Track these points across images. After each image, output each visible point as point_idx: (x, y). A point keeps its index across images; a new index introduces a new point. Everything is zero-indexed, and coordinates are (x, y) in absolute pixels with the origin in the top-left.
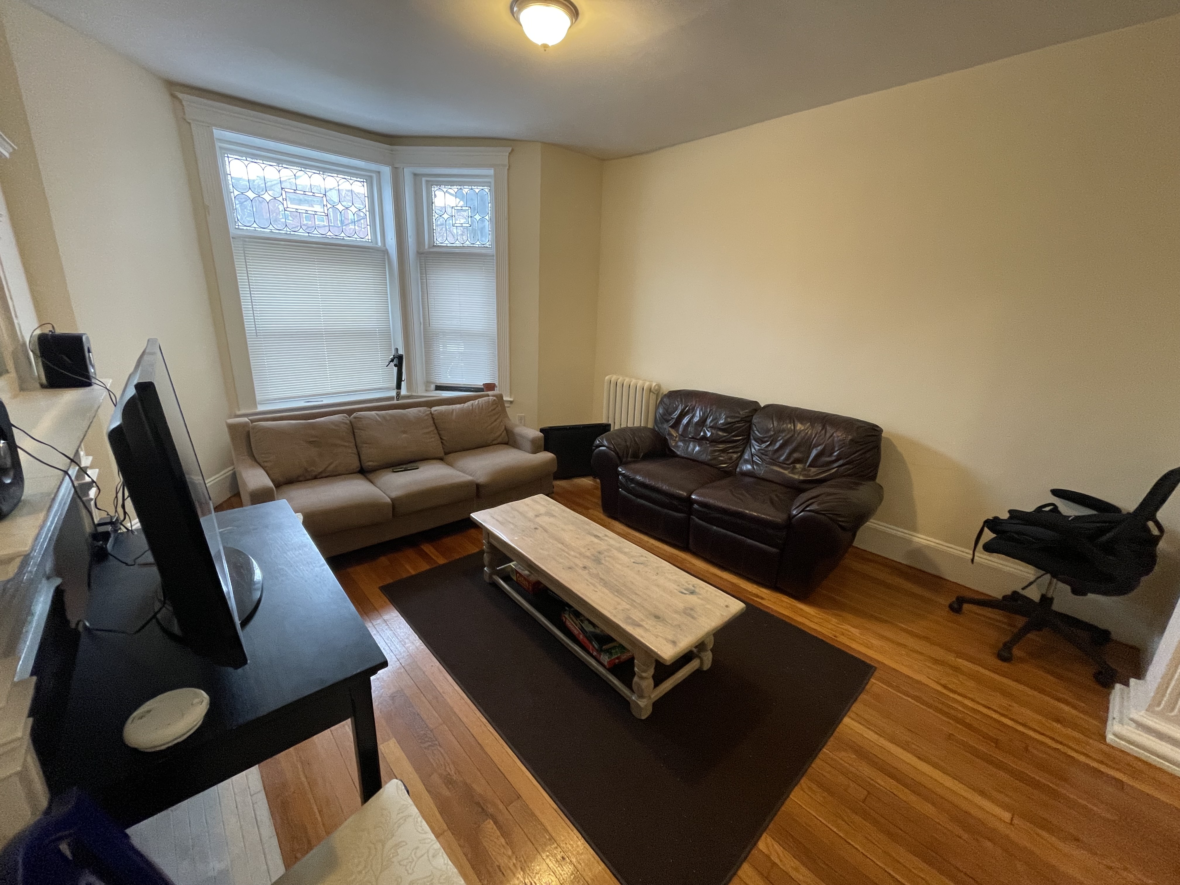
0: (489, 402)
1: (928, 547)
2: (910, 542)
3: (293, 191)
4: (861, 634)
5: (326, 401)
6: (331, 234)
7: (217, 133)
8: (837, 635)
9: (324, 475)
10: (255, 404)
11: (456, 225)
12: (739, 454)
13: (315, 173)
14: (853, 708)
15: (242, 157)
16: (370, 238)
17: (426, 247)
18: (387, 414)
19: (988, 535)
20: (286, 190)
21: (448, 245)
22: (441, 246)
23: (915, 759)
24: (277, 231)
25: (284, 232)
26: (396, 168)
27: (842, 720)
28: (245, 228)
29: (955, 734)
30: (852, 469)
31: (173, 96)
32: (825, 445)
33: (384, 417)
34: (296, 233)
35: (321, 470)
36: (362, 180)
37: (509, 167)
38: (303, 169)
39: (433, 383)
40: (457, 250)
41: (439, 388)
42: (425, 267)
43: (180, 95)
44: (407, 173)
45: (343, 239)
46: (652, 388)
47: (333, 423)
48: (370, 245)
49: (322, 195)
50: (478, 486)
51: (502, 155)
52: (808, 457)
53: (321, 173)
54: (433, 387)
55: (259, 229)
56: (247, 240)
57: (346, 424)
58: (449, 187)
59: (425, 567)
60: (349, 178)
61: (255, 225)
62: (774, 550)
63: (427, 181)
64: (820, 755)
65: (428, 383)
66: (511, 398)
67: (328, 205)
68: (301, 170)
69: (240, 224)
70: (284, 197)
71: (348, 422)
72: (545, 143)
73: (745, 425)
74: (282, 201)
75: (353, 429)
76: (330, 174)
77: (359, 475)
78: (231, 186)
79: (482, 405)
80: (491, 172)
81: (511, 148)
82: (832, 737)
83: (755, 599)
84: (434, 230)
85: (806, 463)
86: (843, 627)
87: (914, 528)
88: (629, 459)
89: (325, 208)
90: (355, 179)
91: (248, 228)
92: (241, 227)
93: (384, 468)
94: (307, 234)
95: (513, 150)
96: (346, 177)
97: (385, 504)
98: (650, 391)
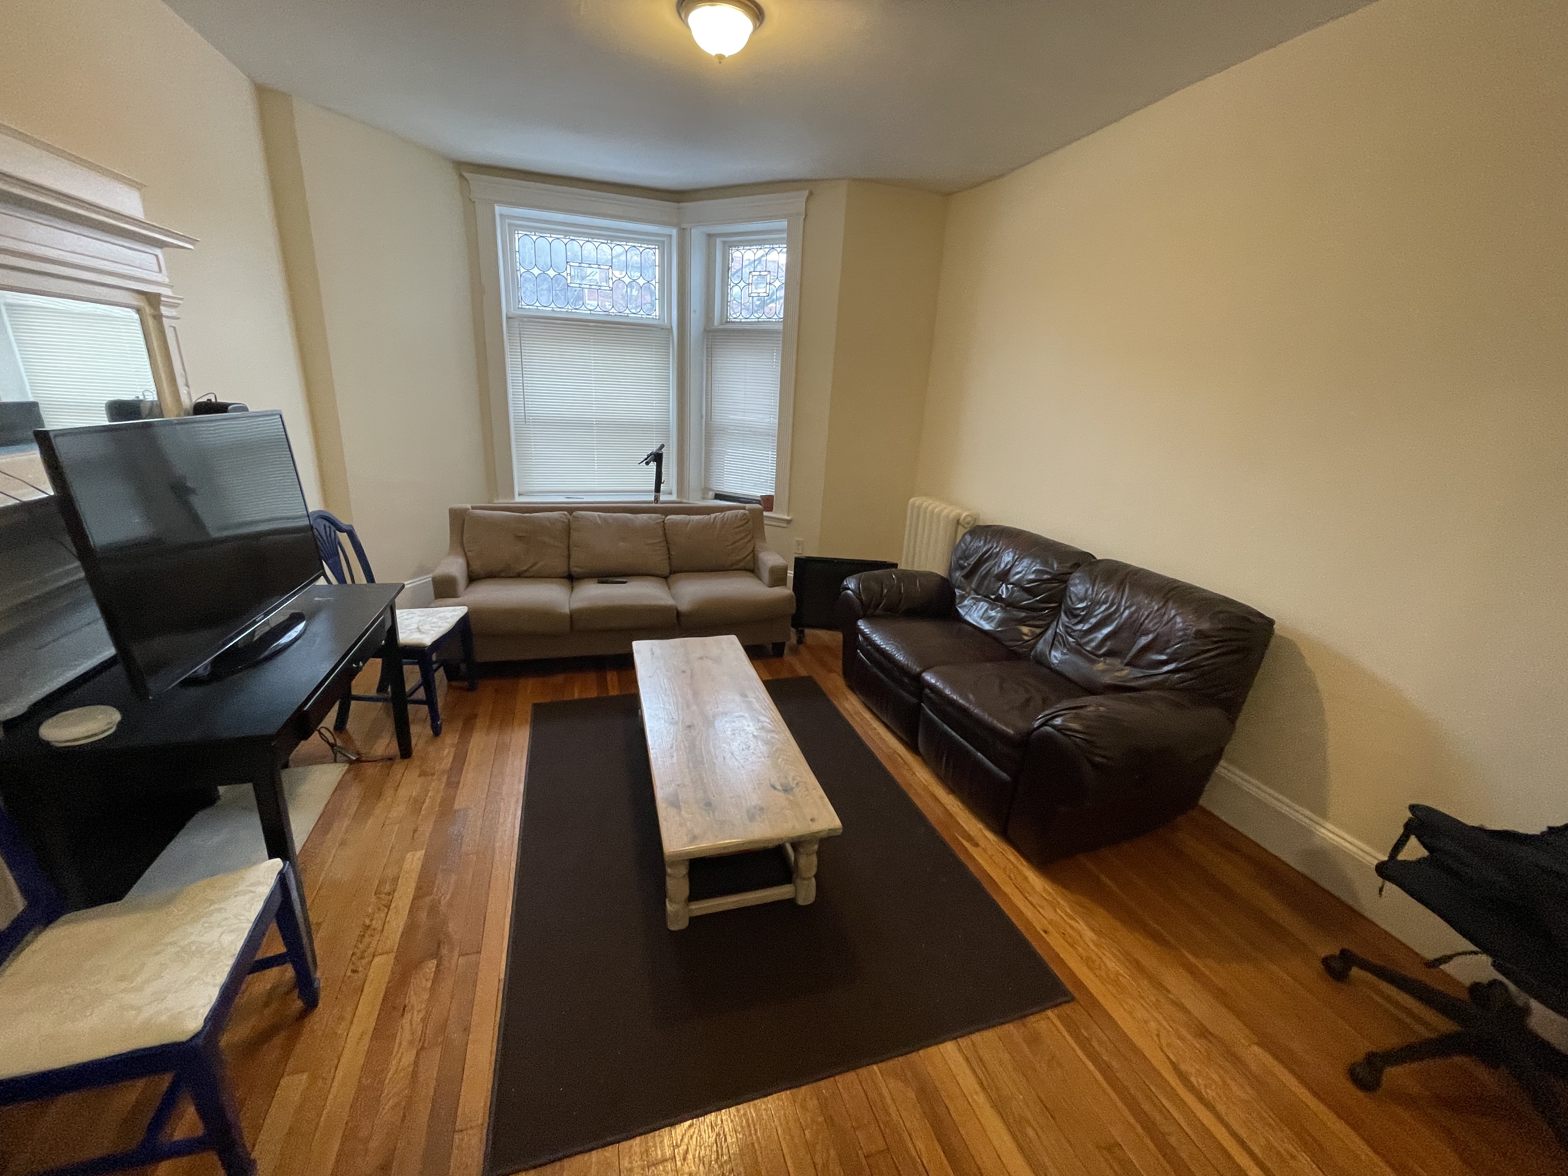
0: (737, 516)
1: (1337, 848)
2: (1309, 833)
3: (577, 265)
4: (1096, 945)
5: (587, 499)
6: (615, 311)
7: (498, 209)
8: (1050, 929)
9: (527, 574)
10: (512, 494)
11: (752, 295)
12: (1042, 630)
13: (602, 243)
14: (977, 1037)
15: (531, 232)
16: (657, 314)
17: (716, 323)
18: (610, 516)
19: (1414, 850)
20: (571, 264)
21: (743, 320)
22: (734, 322)
23: (1010, 1144)
24: (559, 310)
25: (564, 310)
26: (684, 229)
27: (944, 1041)
28: (528, 307)
29: (1125, 1148)
30: (1191, 679)
31: (461, 176)
32: (1158, 634)
33: (605, 520)
34: (577, 311)
35: (525, 568)
36: (654, 247)
37: (806, 215)
38: (590, 240)
39: (712, 490)
40: (748, 327)
41: (718, 496)
42: (711, 348)
43: (466, 174)
44: (697, 235)
45: (628, 316)
46: (961, 521)
47: (548, 519)
48: (656, 322)
49: (608, 267)
50: (678, 614)
51: (797, 200)
52: (1130, 650)
53: (609, 242)
54: (711, 494)
55: (541, 308)
56: (525, 320)
57: (563, 522)
58: (748, 248)
59: (593, 694)
60: (639, 245)
61: (537, 304)
62: (1004, 775)
63: (724, 243)
64: (863, 1072)
65: (706, 490)
66: (788, 516)
67: (614, 278)
68: (588, 241)
69: (523, 303)
70: (569, 272)
71: (566, 521)
72: (854, 180)
73: (1059, 586)
74: (566, 276)
75: (568, 529)
76: (618, 243)
77: (566, 581)
78: (518, 264)
79: (728, 519)
80: (783, 224)
81: (808, 191)
82: (904, 1057)
83: (965, 843)
84: (728, 302)
85: (1125, 657)
86: (1072, 923)
87: (1321, 809)
88: (878, 612)
89: (611, 282)
90: (646, 246)
91: (531, 307)
92: (524, 307)
93: (588, 577)
94: (589, 312)
95: (811, 194)
96: (636, 245)
97: (561, 616)
98: (958, 522)
